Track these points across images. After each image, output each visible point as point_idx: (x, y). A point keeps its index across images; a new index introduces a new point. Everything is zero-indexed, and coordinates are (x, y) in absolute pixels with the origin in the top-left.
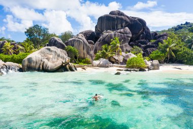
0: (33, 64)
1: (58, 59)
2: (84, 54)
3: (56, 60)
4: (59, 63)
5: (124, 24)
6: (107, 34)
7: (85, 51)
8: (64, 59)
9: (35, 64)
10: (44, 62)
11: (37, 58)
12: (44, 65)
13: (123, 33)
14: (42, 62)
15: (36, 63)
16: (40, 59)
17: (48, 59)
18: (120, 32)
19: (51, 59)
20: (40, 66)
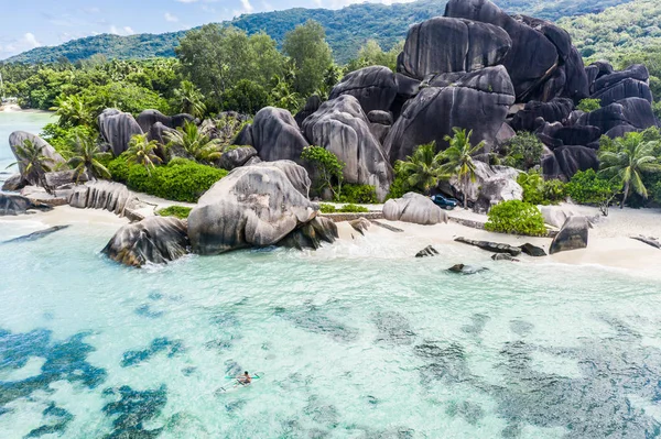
0: (216, 227)
1: (284, 209)
2: (359, 171)
3: (278, 213)
4: (288, 222)
5: (492, 55)
6: (436, 90)
7: (363, 163)
9: (222, 225)
10: (246, 219)
11: (227, 207)
12: (247, 227)
13: (487, 91)
14: (241, 220)
15: (225, 222)
16: (235, 210)
17: (258, 209)
18: (478, 87)
19: (264, 211)
20: (235, 232)
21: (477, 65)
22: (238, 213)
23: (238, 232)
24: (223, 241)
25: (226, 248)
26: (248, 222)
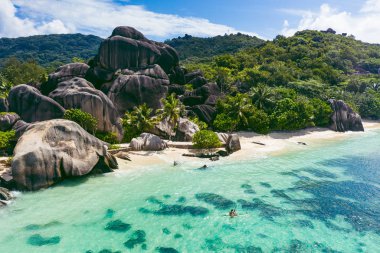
0: (39, 168)
1: (87, 149)
2: (105, 124)
3: (84, 151)
4: (92, 156)
5: (152, 59)
6: (128, 77)
7: (107, 119)
8: (99, 147)
9: (44, 166)
10: (62, 159)
11: (45, 153)
12: (65, 166)
13: (155, 78)
14: (58, 161)
15: (46, 164)
16: (51, 154)
17: (69, 151)
18: (150, 75)
19: (74, 152)
20: (55, 170)
21: (144, 64)
22: (55, 156)
23: (58, 170)
24: (47, 179)
25: (50, 183)
26: (65, 161)
